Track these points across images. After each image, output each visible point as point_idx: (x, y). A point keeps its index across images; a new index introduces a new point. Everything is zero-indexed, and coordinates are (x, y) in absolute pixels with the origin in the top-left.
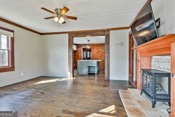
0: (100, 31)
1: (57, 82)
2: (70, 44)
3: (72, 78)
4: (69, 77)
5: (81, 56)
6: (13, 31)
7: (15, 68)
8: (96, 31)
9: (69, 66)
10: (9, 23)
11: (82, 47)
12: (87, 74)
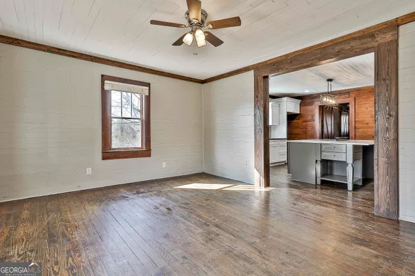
0: (354, 39)
1: (220, 191)
2: (257, 97)
3: (263, 189)
4: (257, 184)
5: (313, 128)
6: (148, 85)
7: (152, 153)
8: (337, 44)
9: (256, 155)
10: (143, 71)
11: (317, 104)
12: (319, 182)
